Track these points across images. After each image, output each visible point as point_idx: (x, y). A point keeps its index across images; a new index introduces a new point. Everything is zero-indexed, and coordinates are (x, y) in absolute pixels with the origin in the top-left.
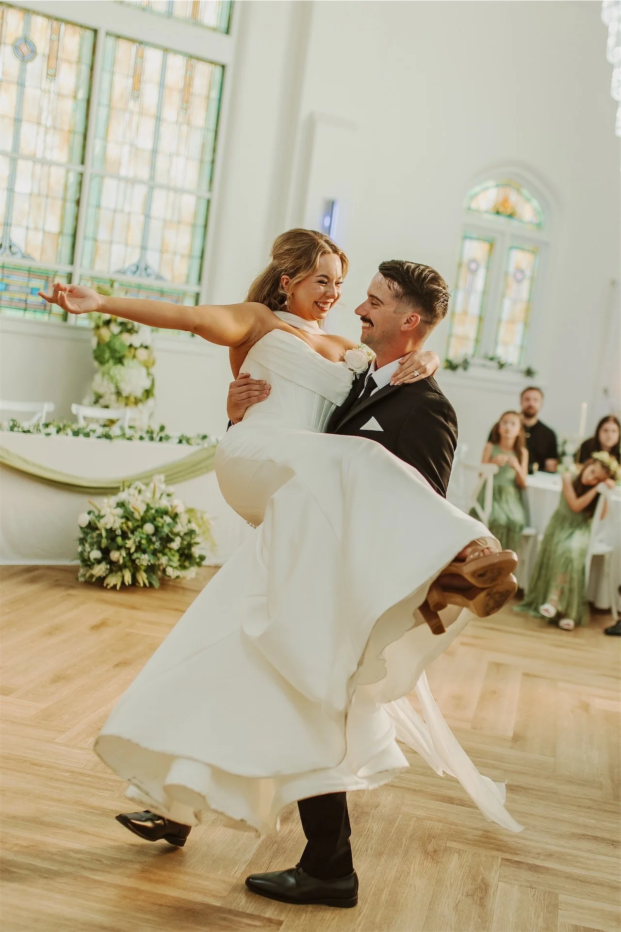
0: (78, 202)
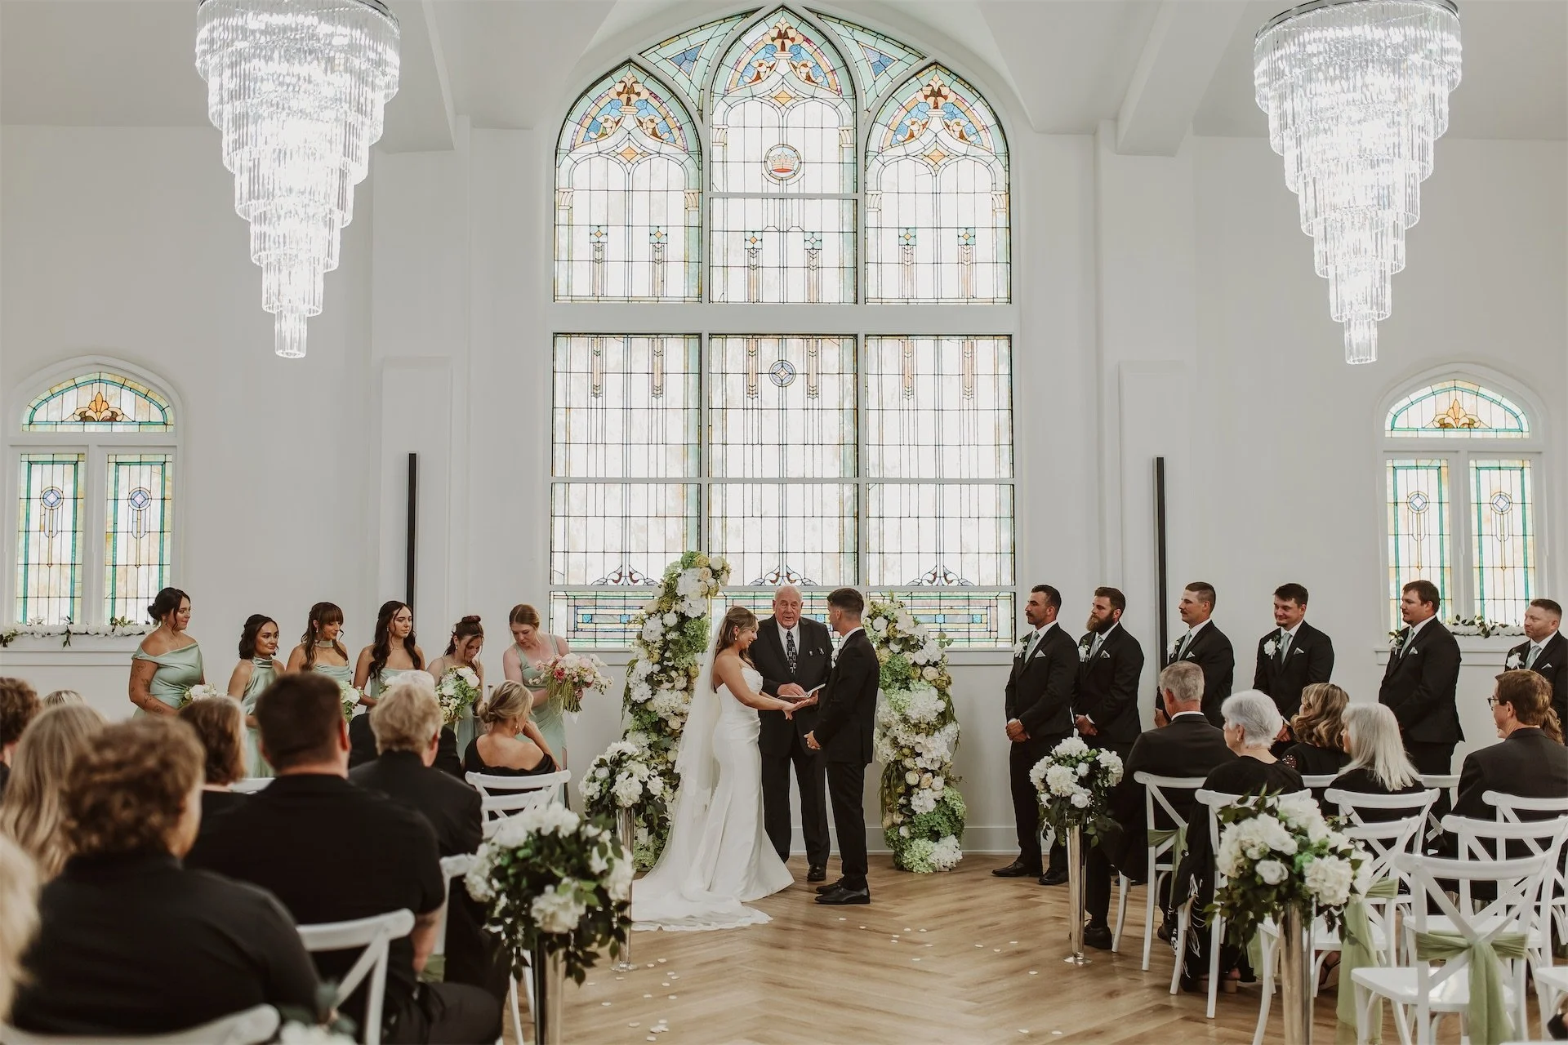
0: (857, 517)
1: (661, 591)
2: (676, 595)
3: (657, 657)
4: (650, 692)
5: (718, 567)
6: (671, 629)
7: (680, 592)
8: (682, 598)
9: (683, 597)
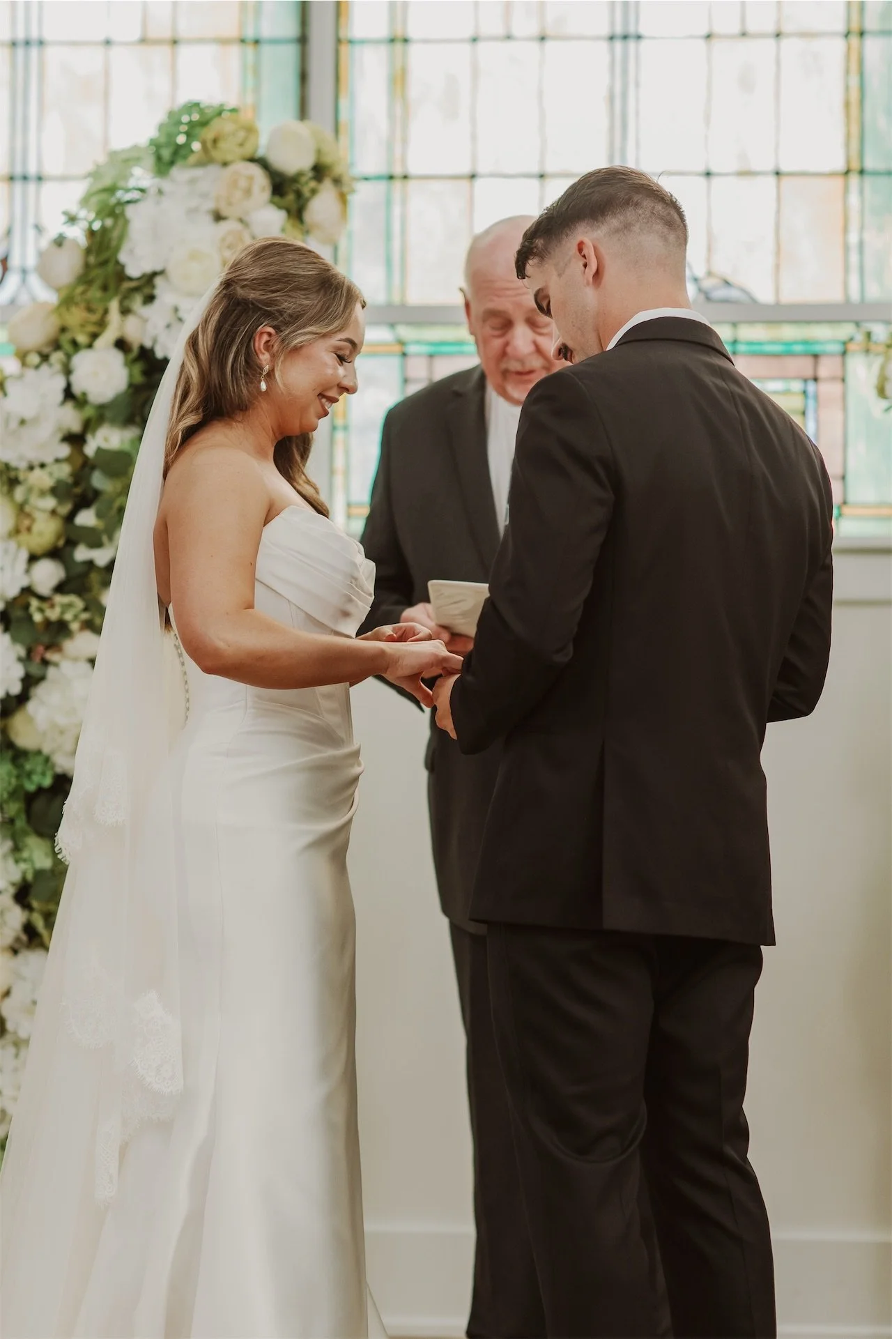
1: (68, 266)
2: (121, 276)
3: (46, 530)
4: (19, 671)
5: (294, 161)
6: (99, 416)
7: (135, 263)
8: (146, 287)
9: (149, 279)
